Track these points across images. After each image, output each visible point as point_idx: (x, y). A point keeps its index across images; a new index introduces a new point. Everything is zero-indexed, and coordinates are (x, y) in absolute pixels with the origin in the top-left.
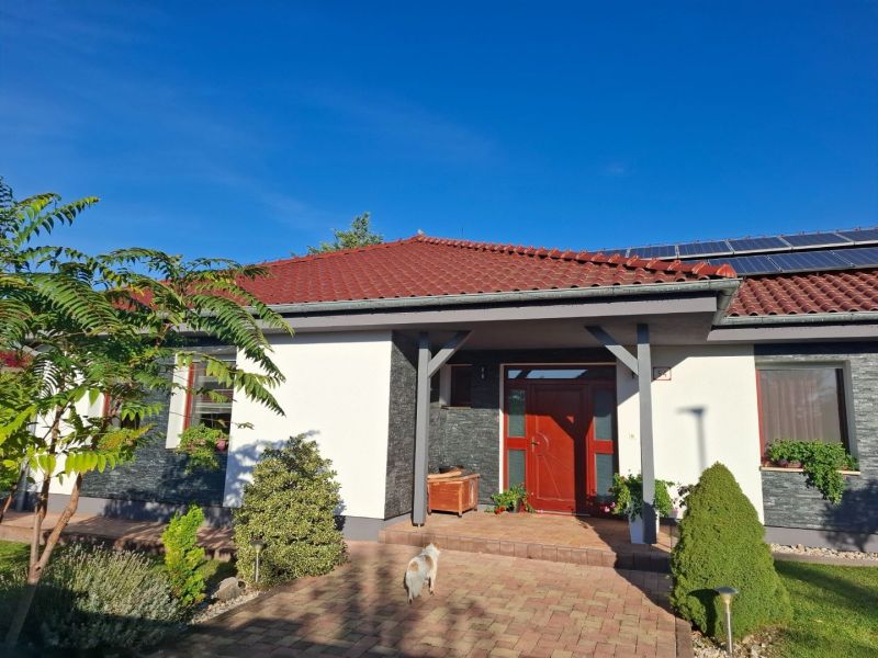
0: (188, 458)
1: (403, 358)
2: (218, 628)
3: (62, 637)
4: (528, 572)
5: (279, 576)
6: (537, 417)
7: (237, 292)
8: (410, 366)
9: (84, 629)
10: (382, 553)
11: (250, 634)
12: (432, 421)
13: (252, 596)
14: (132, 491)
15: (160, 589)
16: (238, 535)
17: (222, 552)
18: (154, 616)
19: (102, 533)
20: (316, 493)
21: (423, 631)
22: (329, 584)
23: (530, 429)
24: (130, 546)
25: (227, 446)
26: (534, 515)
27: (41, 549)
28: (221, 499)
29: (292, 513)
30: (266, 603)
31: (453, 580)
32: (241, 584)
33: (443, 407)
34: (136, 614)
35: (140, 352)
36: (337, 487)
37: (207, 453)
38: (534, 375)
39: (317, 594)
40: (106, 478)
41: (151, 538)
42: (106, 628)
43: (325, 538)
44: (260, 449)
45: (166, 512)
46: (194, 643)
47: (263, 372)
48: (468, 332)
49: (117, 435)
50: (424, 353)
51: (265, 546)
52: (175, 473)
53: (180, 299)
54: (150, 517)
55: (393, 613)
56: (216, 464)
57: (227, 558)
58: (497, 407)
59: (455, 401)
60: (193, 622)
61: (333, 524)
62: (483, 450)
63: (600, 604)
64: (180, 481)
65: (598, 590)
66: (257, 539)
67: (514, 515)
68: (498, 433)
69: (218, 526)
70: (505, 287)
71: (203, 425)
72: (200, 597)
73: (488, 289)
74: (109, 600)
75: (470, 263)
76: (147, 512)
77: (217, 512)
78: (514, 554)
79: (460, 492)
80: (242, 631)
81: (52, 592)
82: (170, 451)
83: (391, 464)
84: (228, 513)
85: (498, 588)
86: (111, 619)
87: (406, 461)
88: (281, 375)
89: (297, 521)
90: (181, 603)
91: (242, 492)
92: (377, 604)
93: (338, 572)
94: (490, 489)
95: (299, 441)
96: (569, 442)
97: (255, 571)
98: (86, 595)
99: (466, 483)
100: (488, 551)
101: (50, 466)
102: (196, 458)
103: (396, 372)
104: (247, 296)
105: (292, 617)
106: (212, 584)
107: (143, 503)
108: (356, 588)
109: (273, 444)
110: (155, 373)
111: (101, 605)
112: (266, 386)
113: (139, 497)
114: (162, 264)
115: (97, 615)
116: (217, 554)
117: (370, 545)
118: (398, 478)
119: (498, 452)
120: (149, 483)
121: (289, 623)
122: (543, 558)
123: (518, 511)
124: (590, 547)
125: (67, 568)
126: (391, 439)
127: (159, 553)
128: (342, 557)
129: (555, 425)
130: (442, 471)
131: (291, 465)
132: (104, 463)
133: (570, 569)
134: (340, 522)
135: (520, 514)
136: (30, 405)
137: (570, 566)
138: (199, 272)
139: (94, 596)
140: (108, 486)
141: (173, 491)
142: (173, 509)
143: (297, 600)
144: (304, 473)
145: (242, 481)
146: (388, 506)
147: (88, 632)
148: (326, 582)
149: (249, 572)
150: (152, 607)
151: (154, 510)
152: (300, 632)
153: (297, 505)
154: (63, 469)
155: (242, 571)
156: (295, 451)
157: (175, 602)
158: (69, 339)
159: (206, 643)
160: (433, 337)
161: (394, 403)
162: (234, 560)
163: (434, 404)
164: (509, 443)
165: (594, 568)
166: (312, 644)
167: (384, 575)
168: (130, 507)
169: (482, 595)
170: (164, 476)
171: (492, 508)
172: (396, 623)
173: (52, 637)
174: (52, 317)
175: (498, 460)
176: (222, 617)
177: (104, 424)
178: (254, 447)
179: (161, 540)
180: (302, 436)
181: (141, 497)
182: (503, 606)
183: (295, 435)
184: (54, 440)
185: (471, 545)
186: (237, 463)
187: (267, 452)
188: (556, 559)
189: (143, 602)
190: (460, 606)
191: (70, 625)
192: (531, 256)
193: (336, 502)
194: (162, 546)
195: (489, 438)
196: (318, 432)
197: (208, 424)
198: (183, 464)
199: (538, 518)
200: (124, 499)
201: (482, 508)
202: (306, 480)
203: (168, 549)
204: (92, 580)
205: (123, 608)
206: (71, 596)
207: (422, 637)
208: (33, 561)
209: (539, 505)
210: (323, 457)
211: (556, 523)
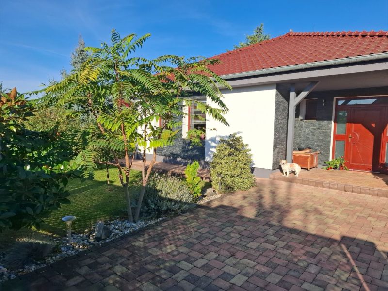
0: (191, 142)
1: (282, 97)
2: (207, 207)
3: (155, 205)
4: (345, 197)
5: (229, 189)
6: (353, 124)
7: (207, 72)
8: (285, 101)
9: (162, 203)
10: (272, 184)
11: (219, 210)
12: (295, 127)
13: (219, 196)
14: (172, 154)
15: (185, 190)
16: (212, 172)
17: (206, 178)
18: (184, 200)
19: (163, 168)
20: (242, 158)
21: (293, 218)
22: (249, 194)
23: (349, 130)
24: (173, 174)
25: (205, 137)
26: (348, 172)
27: (146, 173)
28: (204, 158)
29: (232, 165)
30: (224, 199)
31: (306, 198)
32: (214, 191)
33: (301, 120)
34: (178, 199)
35: (172, 100)
36: (251, 155)
37: (197, 140)
38: (352, 102)
39: (245, 198)
40: (163, 149)
41: (180, 171)
42: (169, 204)
43: (247, 176)
44: (218, 139)
45: (184, 162)
46: (199, 211)
47: (219, 107)
48: (317, 82)
49: (166, 133)
50: (292, 94)
51: (223, 177)
52: (186, 147)
53: (185, 76)
54: (179, 163)
55: (278, 209)
56: (201, 144)
57: (208, 181)
58: (331, 120)
59: (307, 118)
60: (198, 203)
61: (250, 171)
62: (322, 140)
63: (385, 215)
64: (188, 151)
65: (383, 208)
66: (219, 174)
67: (337, 170)
68: (330, 133)
69: (203, 168)
70: (341, 56)
71: (195, 129)
72: (200, 195)
73: (330, 58)
74: (169, 193)
75: (319, 44)
76: (178, 161)
77: (203, 163)
78: (337, 189)
79: (309, 160)
80: (216, 209)
81: (150, 189)
82: (184, 139)
83: (275, 146)
84: (207, 163)
85: (329, 203)
86: (170, 200)
87: (282, 145)
88: (227, 108)
89: (235, 168)
90: (193, 196)
91: (212, 156)
92: (271, 204)
93: (252, 190)
94: (325, 159)
95: (234, 136)
96: (371, 137)
97: (219, 187)
98: (161, 191)
99: (312, 156)
100: (323, 187)
101: (145, 145)
102: (194, 142)
103: (278, 104)
104: (211, 73)
105: (235, 206)
106: (203, 190)
107: (176, 158)
108: (261, 197)
109: (223, 137)
110: (178, 109)
111: (167, 195)
112: (221, 114)
113: (174, 156)
114: (177, 61)
115: (166, 198)
116: (204, 179)
117: (267, 180)
118: (278, 153)
119: (330, 142)
120: (178, 151)
121: (234, 208)
122: (352, 191)
123: (339, 169)
124: (380, 188)
125: (154, 181)
126: (275, 136)
127: (183, 177)
128: (254, 184)
129: (363, 128)
130: (300, 150)
131: (231, 146)
132: (163, 144)
133: (368, 197)
134: (252, 170)
135: (341, 171)
136: (136, 122)
137: (367, 196)
138: (191, 63)
139: (164, 192)
140: (164, 152)
141: (186, 154)
142: (187, 161)
143: (236, 199)
144: (237, 149)
145: (212, 152)
146: (274, 164)
147: (163, 204)
148: (248, 193)
149: (216, 186)
150: (184, 197)
151: (180, 161)
152: (239, 212)
153: (235, 162)
154: (149, 146)
155: (214, 186)
156: (233, 140)
157: (191, 196)
158: (146, 96)
159: (204, 212)
160: (297, 86)
161: (277, 119)
162: (211, 181)
163: (297, 119)
164: (336, 137)
165: (382, 198)
166: (244, 217)
167: (273, 193)
168: (172, 159)
169: (320, 205)
170: (183, 149)
171: (325, 167)
172: (280, 213)
173: (152, 204)
174: (139, 87)
175: (329, 145)
176: (209, 203)
177: (161, 130)
178: (215, 138)
179: (184, 172)
180: (235, 134)
181: (175, 156)
182: (331, 211)
183: (232, 133)
184: (145, 136)
185: (314, 184)
186: (209, 144)
187: (222, 141)
188: (360, 193)
189: (180, 195)
190: (310, 209)
191: (157, 201)
192: (356, 36)
193: (251, 162)
194: (185, 174)
195: (326, 135)
196: (242, 133)
197: (197, 129)
198: (189, 144)
199: (350, 172)
200: (169, 156)
201: (320, 167)
202: (238, 152)
203: (187, 176)
204: (163, 186)
205: (173, 196)
206: (157, 191)
207: (292, 220)
208: (143, 178)
209: (351, 167)
210: (245, 143)
211: (360, 176)
